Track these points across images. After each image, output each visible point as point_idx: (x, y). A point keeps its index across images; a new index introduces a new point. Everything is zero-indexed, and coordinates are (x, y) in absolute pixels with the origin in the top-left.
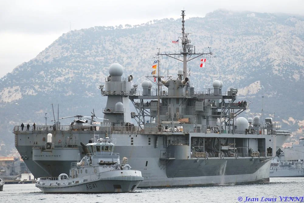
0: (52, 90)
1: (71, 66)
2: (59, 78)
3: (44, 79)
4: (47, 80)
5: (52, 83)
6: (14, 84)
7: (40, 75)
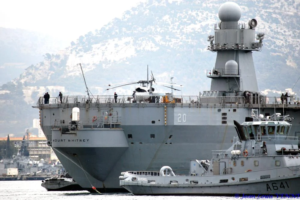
0: (181, 43)
1: (211, 7)
2: (192, 26)
3: (170, 27)
4: (174, 29)
5: (182, 33)
6: (123, 33)
7: (163, 20)
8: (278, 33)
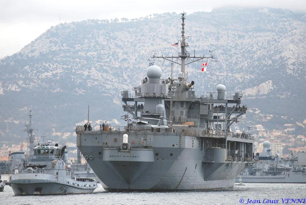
0: (37, 86)
1: (59, 61)
2: (46, 74)
3: (29, 75)
4: (33, 76)
5: (38, 79)
7: (25, 69)
8: (107, 80)
